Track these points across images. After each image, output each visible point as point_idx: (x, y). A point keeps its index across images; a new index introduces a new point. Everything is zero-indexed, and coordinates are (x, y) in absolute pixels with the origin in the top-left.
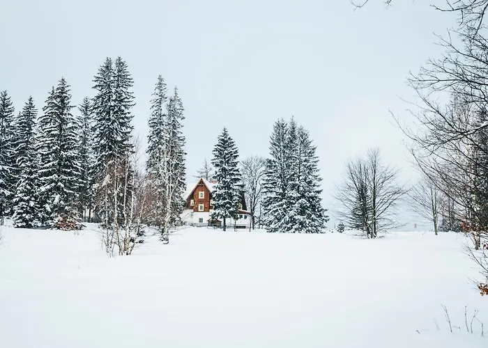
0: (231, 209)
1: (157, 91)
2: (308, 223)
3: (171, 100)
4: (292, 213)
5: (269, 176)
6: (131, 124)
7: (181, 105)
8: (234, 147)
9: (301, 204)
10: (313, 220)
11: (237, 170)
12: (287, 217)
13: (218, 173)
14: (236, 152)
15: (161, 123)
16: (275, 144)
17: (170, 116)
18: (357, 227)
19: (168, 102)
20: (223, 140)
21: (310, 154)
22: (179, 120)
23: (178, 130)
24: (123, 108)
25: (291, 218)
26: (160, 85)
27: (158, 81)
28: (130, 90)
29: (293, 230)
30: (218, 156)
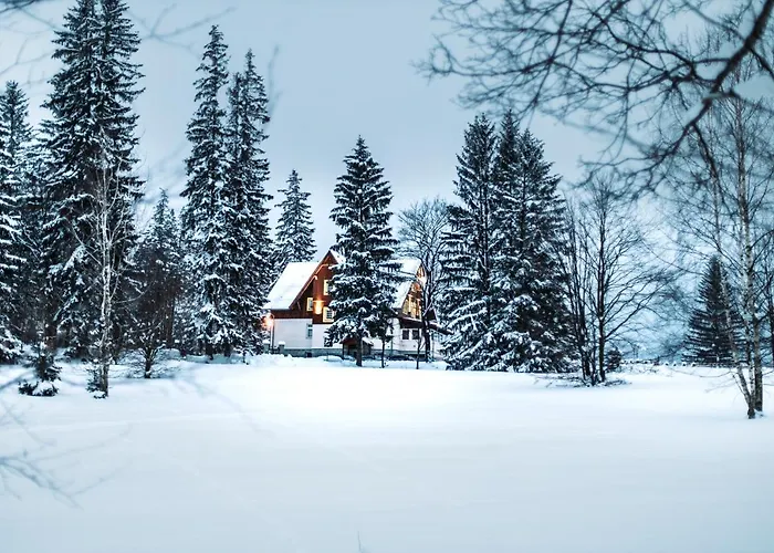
0: (371, 318)
1: (209, 62)
2: (533, 348)
3: (238, 80)
4: (499, 326)
5: (451, 244)
6: (134, 134)
7: (261, 89)
8: (381, 180)
9: (520, 307)
10: (547, 342)
11: (387, 232)
12: (489, 335)
13: (343, 239)
14: (386, 192)
15: (215, 131)
16: (466, 173)
17: (235, 113)
18: (699, 355)
19: (232, 84)
20: (354, 165)
21: (546, 194)
22: (257, 124)
23: (255, 146)
24: (118, 99)
25: (498, 336)
26: (215, 48)
27: (210, 39)
28: (134, 59)
29: (502, 364)
30: (343, 201)
